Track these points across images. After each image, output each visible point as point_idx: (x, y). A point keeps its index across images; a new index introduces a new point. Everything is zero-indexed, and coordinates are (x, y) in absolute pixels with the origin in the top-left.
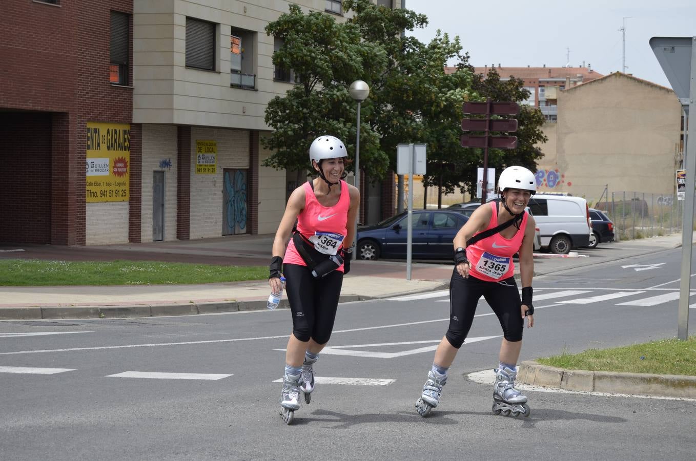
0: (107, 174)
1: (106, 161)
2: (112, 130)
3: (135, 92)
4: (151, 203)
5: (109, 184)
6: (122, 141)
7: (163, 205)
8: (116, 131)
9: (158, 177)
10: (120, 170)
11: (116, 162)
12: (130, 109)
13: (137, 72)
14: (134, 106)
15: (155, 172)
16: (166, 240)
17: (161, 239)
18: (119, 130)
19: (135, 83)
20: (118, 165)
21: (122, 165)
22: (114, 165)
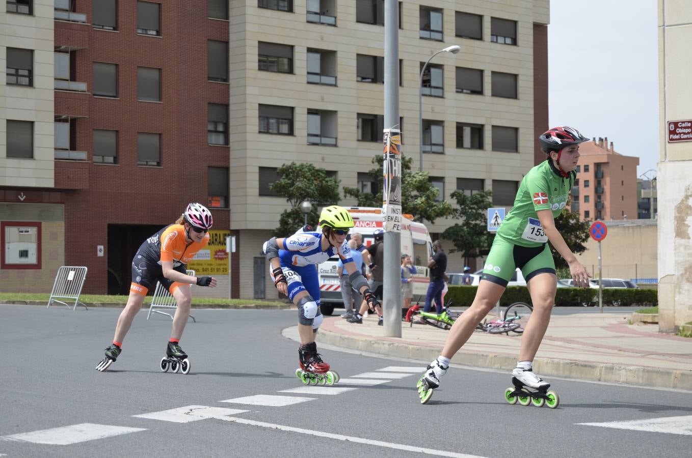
0: (209, 259)
1: (208, 251)
2: (213, 234)
3: (231, 212)
4: (253, 276)
5: (211, 265)
6: (222, 239)
7: (264, 277)
8: (216, 235)
9: (259, 261)
10: (221, 257)
11: (216, 253)
12: (229, 221)
13: (233, 200)
14: (231, 220)
15: (255, 258)
16: (267, 298)
17: (263, 297)
18: (220, 234)
19: (232, 207)
20: (218, 254)
21: (223, 253)
22: (214, 253)
